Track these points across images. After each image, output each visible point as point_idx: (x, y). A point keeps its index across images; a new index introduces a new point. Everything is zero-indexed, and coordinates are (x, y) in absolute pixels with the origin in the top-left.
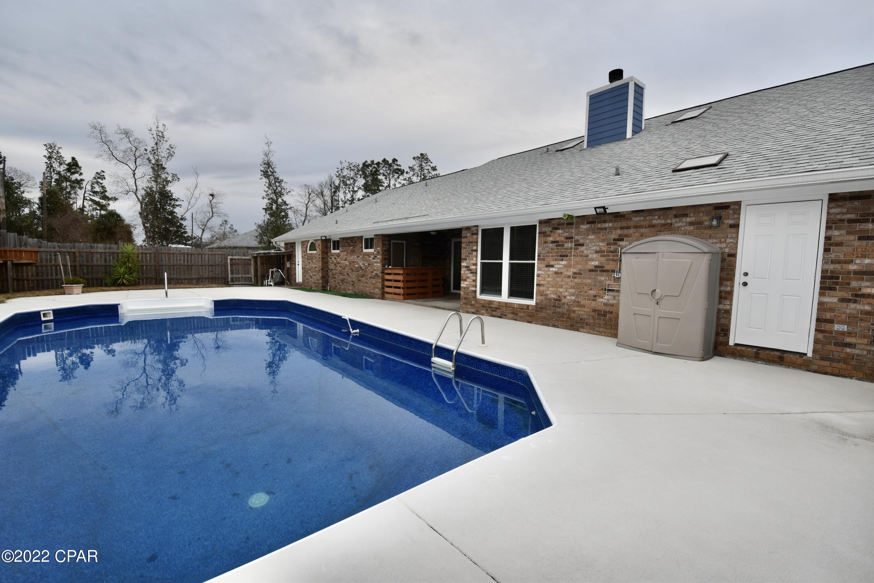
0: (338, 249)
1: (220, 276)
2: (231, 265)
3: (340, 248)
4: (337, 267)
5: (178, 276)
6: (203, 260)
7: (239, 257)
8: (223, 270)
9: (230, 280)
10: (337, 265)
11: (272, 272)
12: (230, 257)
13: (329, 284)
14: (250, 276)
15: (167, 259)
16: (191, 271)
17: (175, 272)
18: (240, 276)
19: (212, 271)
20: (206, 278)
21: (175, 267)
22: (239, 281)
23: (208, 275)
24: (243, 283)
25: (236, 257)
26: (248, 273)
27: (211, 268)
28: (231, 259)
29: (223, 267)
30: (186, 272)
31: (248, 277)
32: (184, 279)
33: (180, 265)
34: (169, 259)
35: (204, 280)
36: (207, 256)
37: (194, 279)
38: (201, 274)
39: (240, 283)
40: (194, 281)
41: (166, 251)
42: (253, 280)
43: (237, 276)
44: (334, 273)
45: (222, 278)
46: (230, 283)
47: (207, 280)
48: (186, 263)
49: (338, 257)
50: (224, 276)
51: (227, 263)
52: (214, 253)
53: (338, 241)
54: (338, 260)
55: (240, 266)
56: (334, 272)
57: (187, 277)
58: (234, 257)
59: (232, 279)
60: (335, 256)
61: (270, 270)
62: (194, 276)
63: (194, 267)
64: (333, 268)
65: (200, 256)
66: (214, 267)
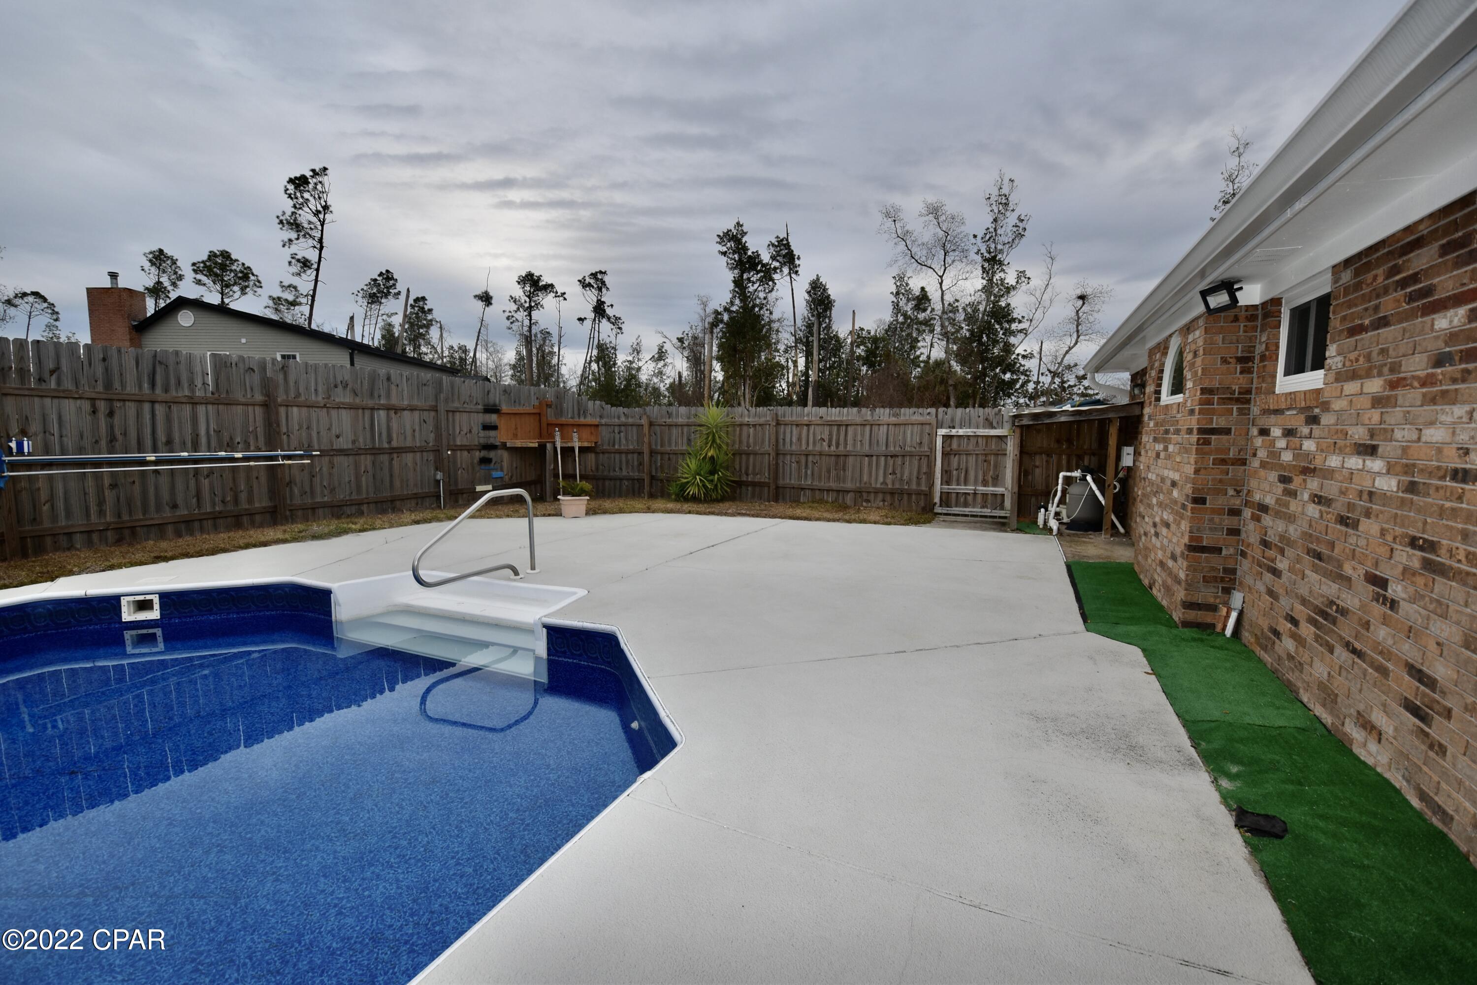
0: (1319, 364)
1: (914, 486)
2: (945, 454)
3: (1331, 350)
4: (1293, 494)
5: (816, 483)
6: (874, 441)
7: (969, 431)
8: (924, 469)
9: (937, 500)
10: (1297, 480)
11: (1068, 481)
12: (942, 432)
13: (1237, 599)
14: (999, 490)
15: (794, 440)
16: (844, 470)
17: (809, 472)
18: (970, 488)
19: (894, 473)
20: (877, 492)
21: (810, 458)
22: (966, 505)
23: (884, 483)
24: (977, 510)
25: (961, 432)
26: (996, 480)
27: (891, 461)
28: (946, 438)
29: (924, 461)
30: (833, 473)
31: (995, 495)
32: (828, 491)
33: (821, 454)
34: (799, 439)
35: (872, 495)
36: (884, 429)
37: (848, 492)
38: (865, 478)
39: (967, 510)
40: (849, 499)
41: (794, 418)
42: (1008, 503)
43: (962, 489)
44: (1272, 538)
45: (919, 493)
46: (938, 510)
47: (880, 496)
48: (833, 448)
49: (1313, 420)
50: (924, 488)
51: (933, 449)
52: (902, 419)
53: (1324, 302)
54: (1309, 445)
55: (972, 460)
56: (1274, 526)
57: (833, 485)
58: (954, 432)
59: (946, 499)
60: (1294, 419)
61: (1062, 475)
62: (849, 485)
63: (851, 460)
64: (1269, 500)
65: (868, 428)
66: (899, 461)
